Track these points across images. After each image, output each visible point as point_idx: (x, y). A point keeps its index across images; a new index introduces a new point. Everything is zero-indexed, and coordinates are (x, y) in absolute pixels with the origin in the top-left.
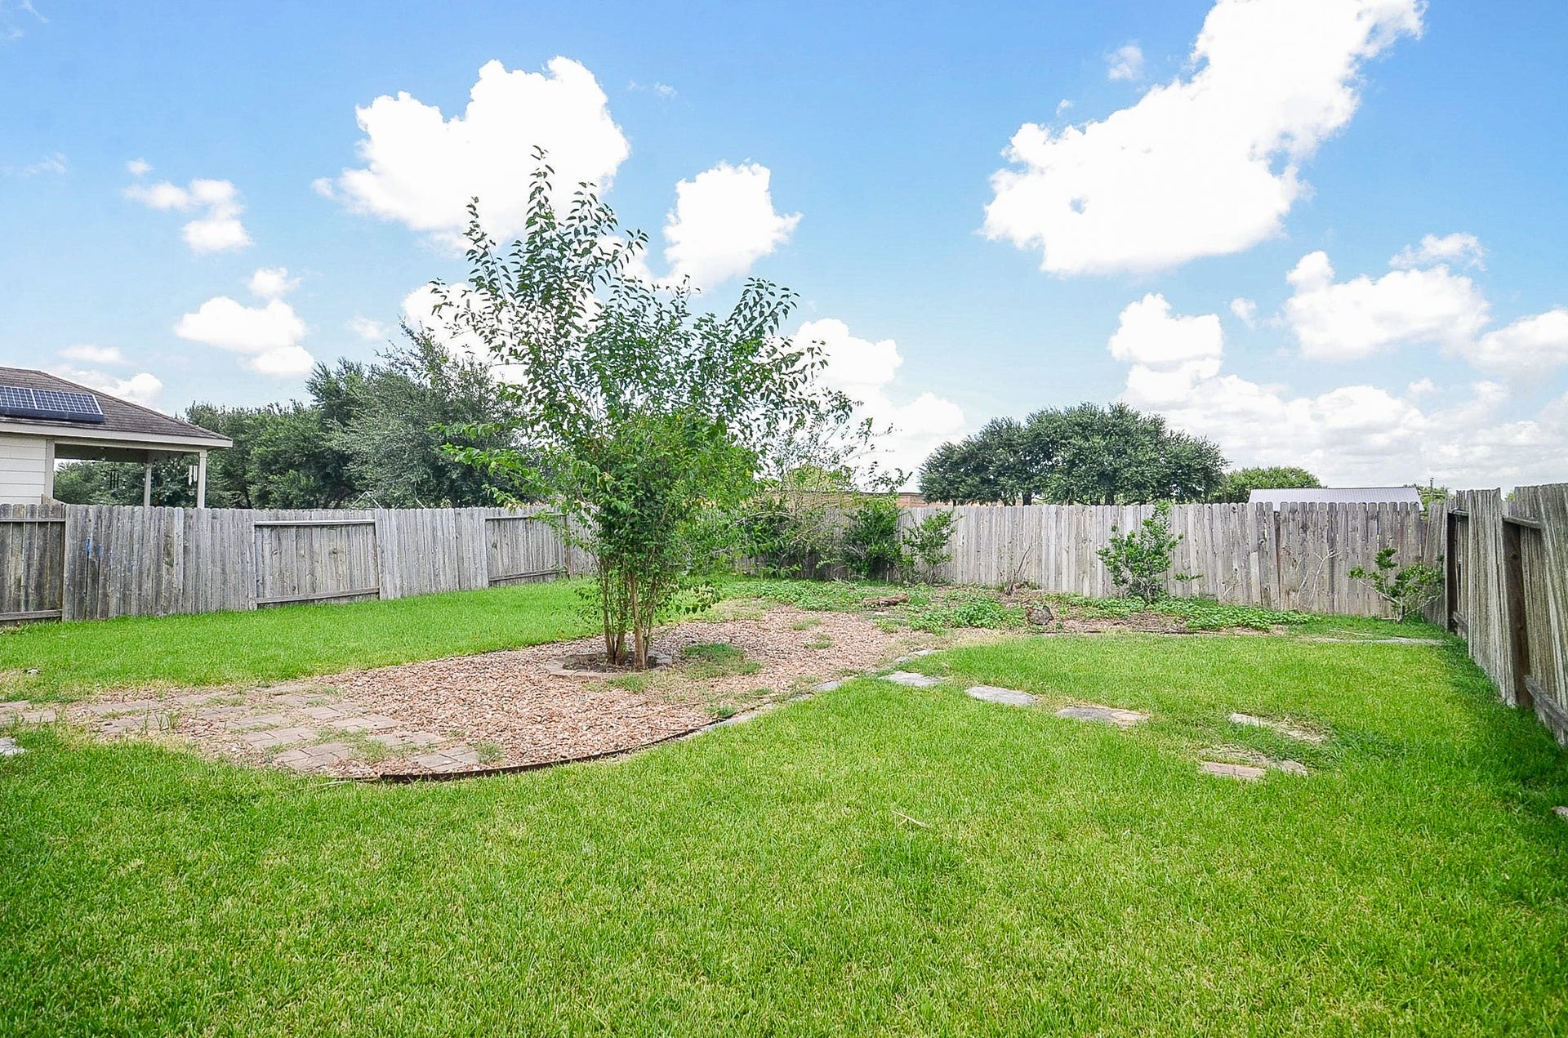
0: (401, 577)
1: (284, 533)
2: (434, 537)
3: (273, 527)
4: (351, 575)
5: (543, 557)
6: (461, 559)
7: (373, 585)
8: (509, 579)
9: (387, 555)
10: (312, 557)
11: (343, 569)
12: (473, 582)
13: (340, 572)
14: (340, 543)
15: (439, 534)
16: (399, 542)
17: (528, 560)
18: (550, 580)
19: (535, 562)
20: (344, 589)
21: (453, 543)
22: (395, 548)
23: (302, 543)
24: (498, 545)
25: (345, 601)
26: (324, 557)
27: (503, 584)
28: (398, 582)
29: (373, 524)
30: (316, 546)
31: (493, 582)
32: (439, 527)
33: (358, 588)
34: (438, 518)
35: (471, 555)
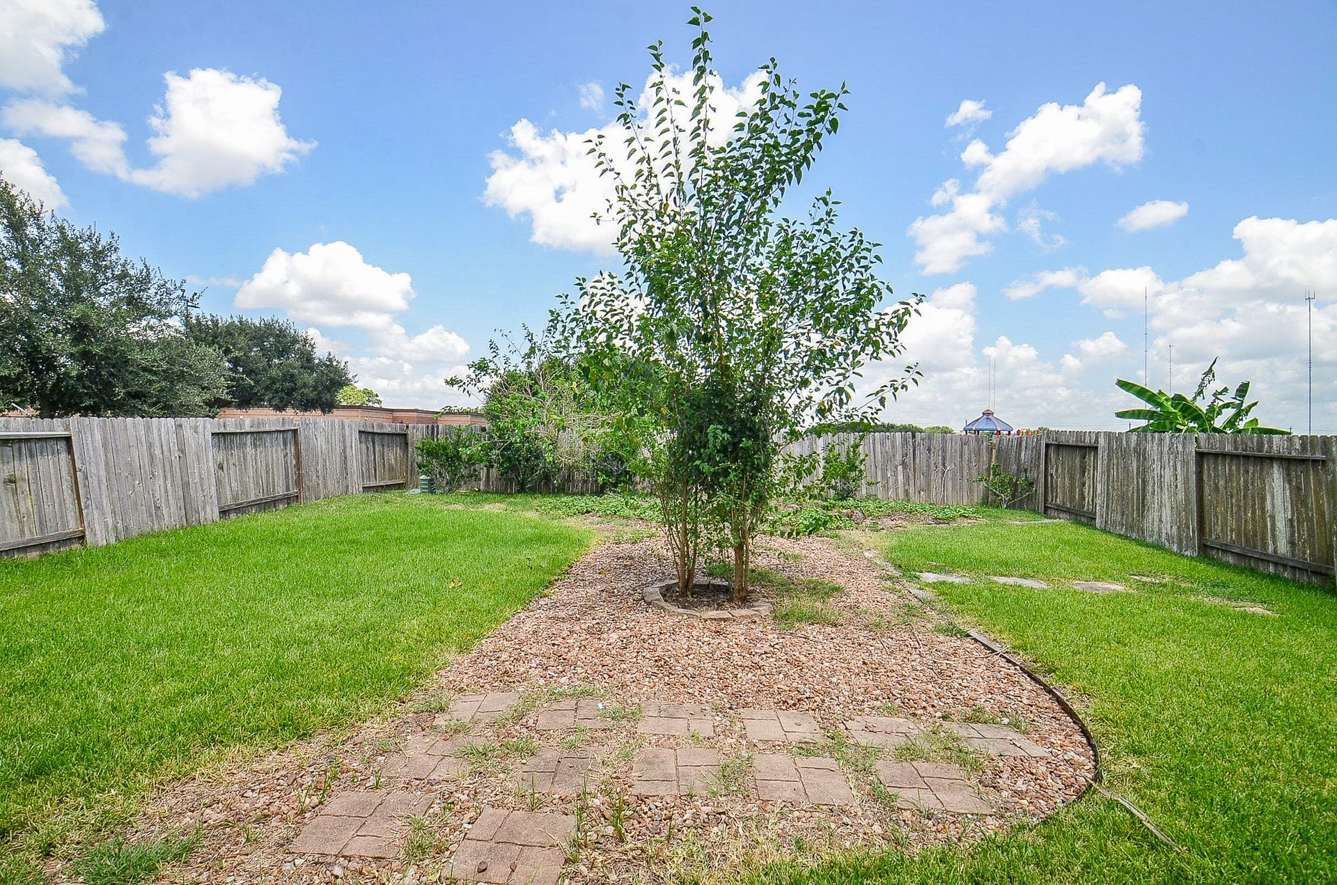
0: (114, 512)
2: (152, 457)
4: (40, 513)
5: (274, 479)
6: (186, 485)
7: (72, 526)
8: (240, 509)
9: (93, 481)
11: (27, 504)
12: (202, 514)
13: (23, 510)
14: (20, 467)
15: (158, 452)
16: (107, 463)
17: (258, 483)
18: (281, 507)
19: (265, 485)
20: (32, 534)
21: (176, 462)
22: (103, 473)
24: (225, 466)
25: (34, 555)
27: (233, 516)
28: (110, 520)
29: (68, 440)
31: (224, 513)
32: (157, 444)
33: (52, 533)
34: (155, 431)
35: (197, 480)
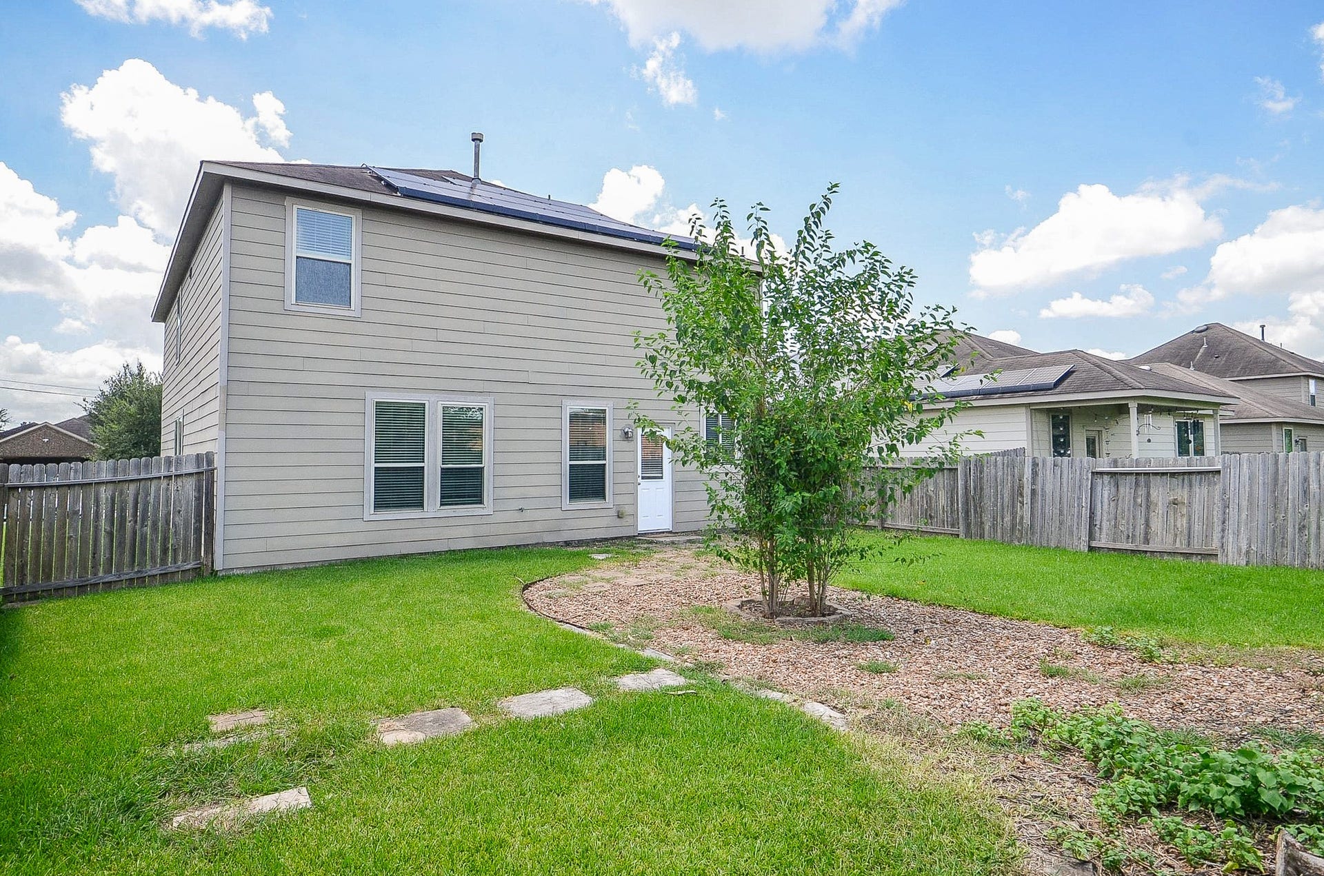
0: (1250, 539)
1: (1122, 480)
3: (1113, 474)
4: (1190, 531)
7: (1213, 544)
9: (1232, 510)
10: (1148, 507)
11: (1182, 523)
13: (1179, 526)
14: (1182, 494)
16: (1250, 494)
20: (1181, 546)
22: (1244, 503)
23: (1142, 491)
25: (1177, 558)
26: (1160, 509)
28: (1243, 546)
29: (1218, 473)
30: (1154, 494)
33: (1196, 547)
